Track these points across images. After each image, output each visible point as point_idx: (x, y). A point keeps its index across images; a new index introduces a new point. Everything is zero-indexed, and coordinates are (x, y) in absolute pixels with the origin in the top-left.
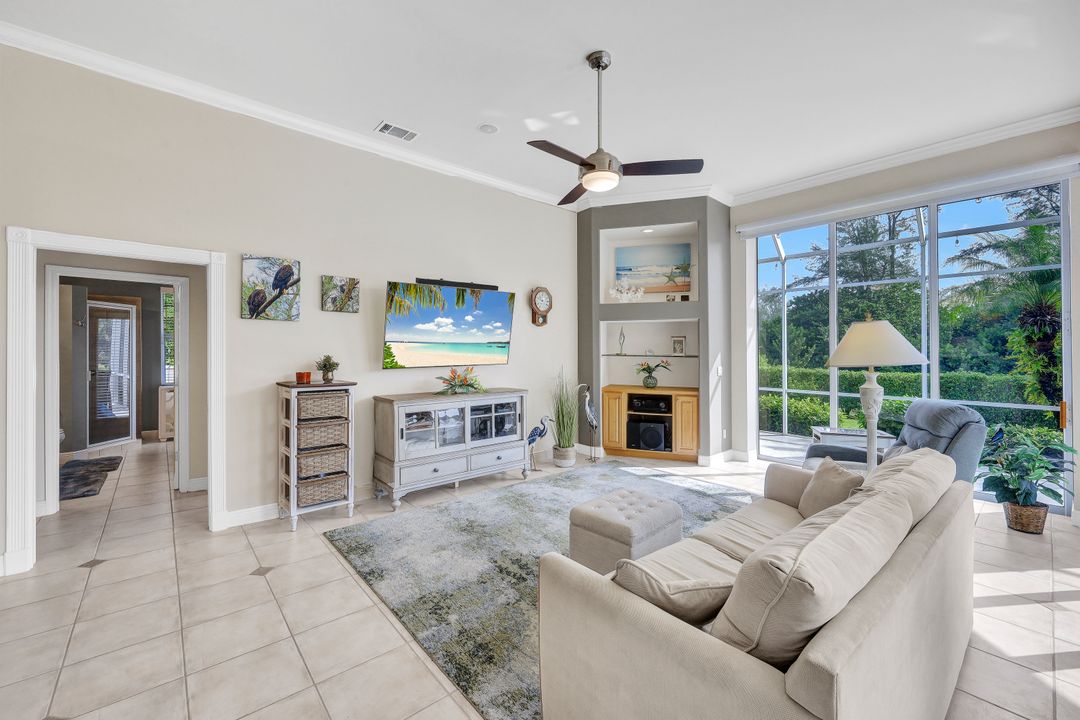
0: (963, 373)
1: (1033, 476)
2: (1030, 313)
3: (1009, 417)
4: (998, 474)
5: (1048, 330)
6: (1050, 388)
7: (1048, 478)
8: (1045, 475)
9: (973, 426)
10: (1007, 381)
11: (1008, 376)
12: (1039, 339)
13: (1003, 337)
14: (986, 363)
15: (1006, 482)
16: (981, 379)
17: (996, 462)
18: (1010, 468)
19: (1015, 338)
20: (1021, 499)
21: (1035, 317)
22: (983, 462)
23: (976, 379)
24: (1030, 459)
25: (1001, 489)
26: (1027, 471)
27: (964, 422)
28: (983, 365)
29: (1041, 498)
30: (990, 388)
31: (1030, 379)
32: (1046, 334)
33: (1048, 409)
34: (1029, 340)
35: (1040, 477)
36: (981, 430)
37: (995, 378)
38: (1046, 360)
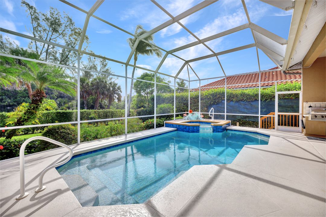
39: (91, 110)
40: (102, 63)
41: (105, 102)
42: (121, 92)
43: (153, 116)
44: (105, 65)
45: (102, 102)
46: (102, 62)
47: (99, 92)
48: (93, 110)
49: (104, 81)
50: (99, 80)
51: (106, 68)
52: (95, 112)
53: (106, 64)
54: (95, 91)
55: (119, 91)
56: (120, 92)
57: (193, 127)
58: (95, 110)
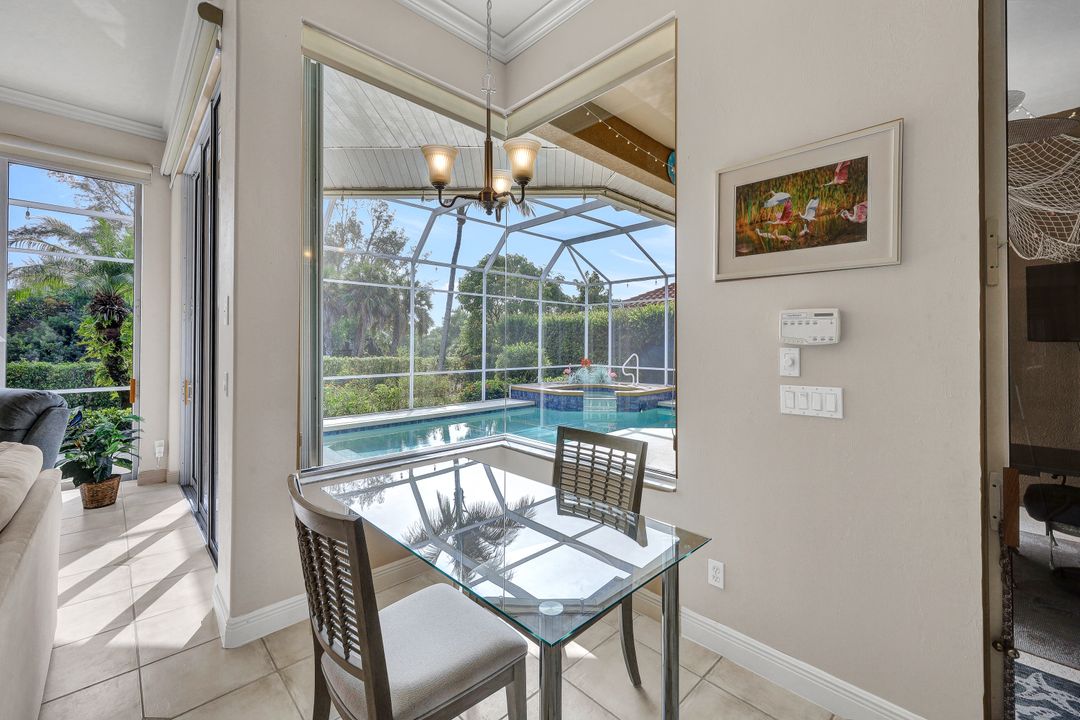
0: (23, 363)
1: (109, 450)
2: (101, 301)
3: (83, 400)
4: (75, 459)
5: (116, 318)
6: (116, 371)
7: (122, 450)
8: (119, 447)
9: (56, 410)
10: (74, 370)
11: (75, 365)
12: (108, 327)
13: (67, 326)
14: (49, 353)
15: (84, 464)
16: (46, 370)
17: (73, 447)
18: (89, 447)
19: (86, 326)
20: (97, 477)
21: (105, 305)
22: (62, 449)
23: (40, 369)
24: (107, 435)
25: (77, 472)
26: (103, 448)
27: (43, 408)
28: (46, 355)
29: (116, 469)
30: (57, 378)
31: (98, 366)
32: (113, 321)
33: (114, 390)
34: (99, 327)
35: (115, 451)
36: (63, 414)
37: (61, 367)
38: (114, 346)
39: (341, 359)
40: (377, 214)
41: (383, 336)
42: (430, 306)
43: (479, 371)
44: (386, 221)
45: (374, 333)
46: (376, 211)
47: (366, 306)
48: (348, 359)
49: (381, 276)
50: (365, 273)
51: (391, 228)
52: (352, 363)
53: (390, 217)
54: (355, 304)
55: (424, 302)
56: (426, 307)
57: (569, 397)
58: (353, 359)
